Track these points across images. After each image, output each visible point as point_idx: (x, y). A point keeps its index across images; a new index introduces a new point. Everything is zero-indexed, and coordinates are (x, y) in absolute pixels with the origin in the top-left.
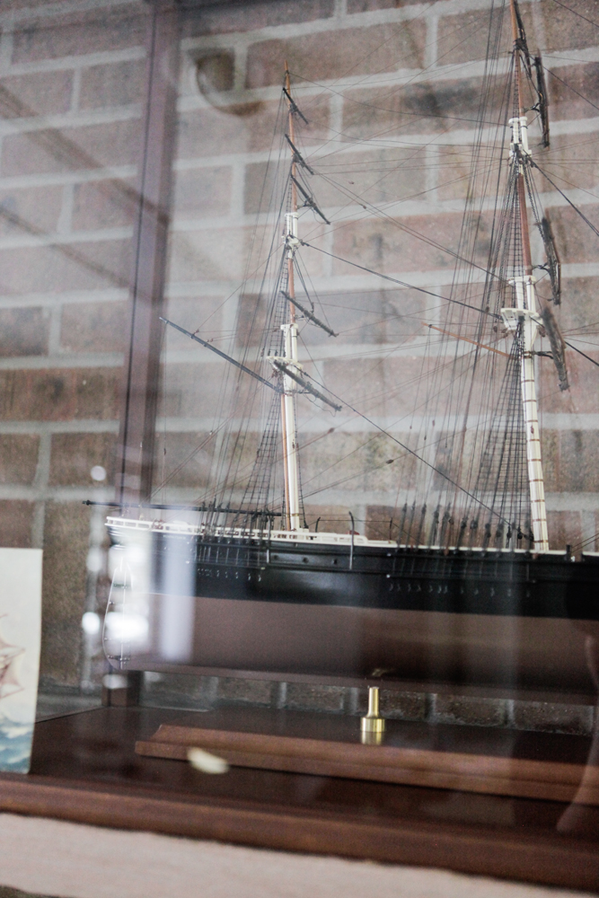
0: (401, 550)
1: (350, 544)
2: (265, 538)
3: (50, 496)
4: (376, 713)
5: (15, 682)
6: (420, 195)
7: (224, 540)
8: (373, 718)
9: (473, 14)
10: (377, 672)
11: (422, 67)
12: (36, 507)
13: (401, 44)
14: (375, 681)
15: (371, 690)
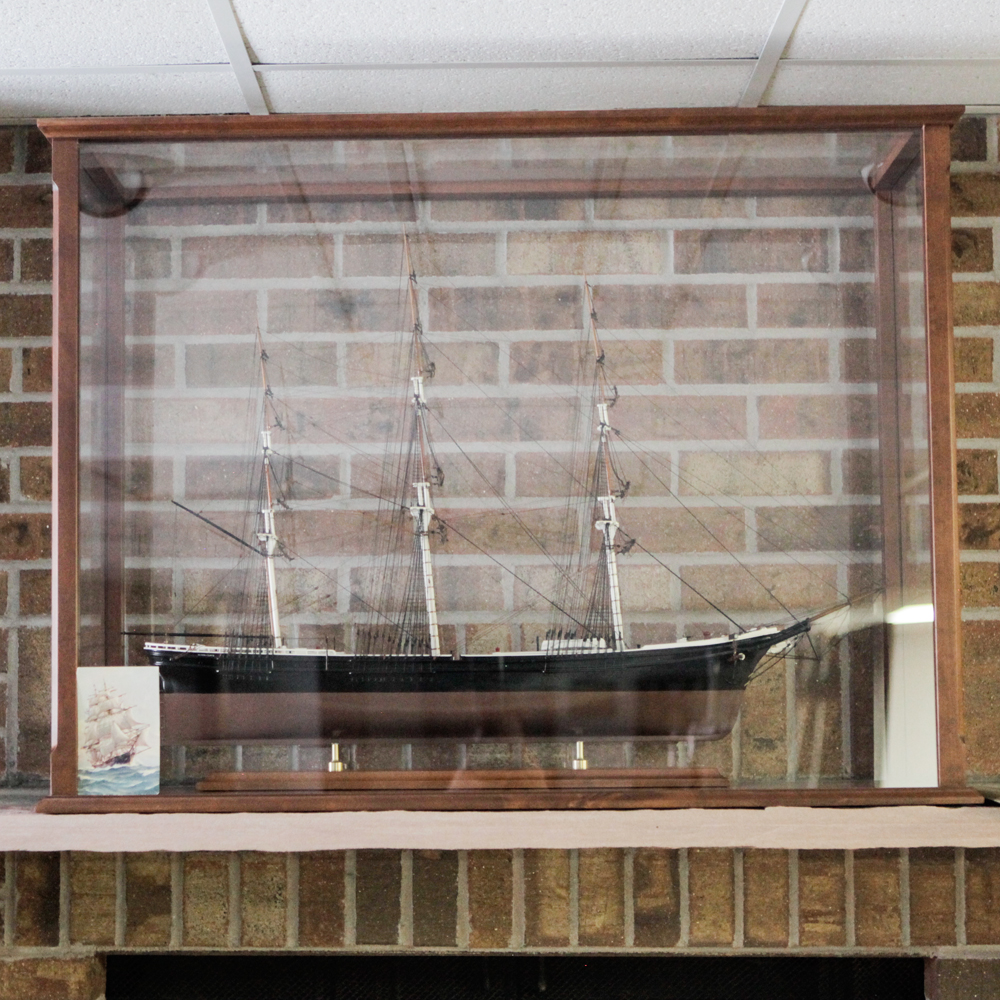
0: (357, 658)
1: (325, 655)
2: (270, 654)
3: (22, 623)
4: (337, 759)
5: (145, 745)
6: (333, 382)
7: (243, 656)
8: (335, 762)
9: (371, 237)
10: (336, 733)
11: (332, 277)
12: (10, 634)
13: (314, 256)
14: (335, 739)
15: (333, 746)
